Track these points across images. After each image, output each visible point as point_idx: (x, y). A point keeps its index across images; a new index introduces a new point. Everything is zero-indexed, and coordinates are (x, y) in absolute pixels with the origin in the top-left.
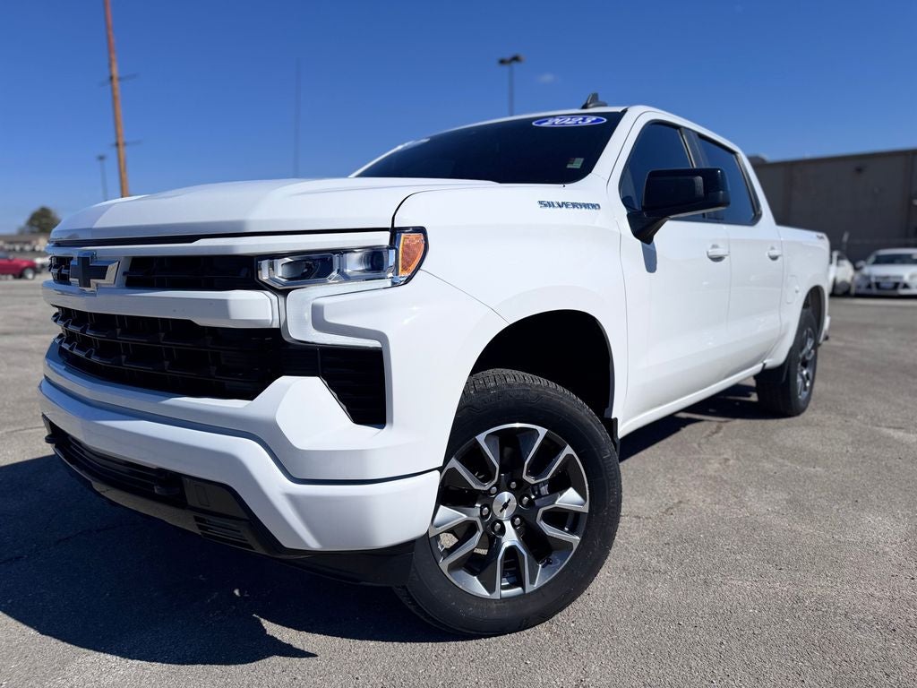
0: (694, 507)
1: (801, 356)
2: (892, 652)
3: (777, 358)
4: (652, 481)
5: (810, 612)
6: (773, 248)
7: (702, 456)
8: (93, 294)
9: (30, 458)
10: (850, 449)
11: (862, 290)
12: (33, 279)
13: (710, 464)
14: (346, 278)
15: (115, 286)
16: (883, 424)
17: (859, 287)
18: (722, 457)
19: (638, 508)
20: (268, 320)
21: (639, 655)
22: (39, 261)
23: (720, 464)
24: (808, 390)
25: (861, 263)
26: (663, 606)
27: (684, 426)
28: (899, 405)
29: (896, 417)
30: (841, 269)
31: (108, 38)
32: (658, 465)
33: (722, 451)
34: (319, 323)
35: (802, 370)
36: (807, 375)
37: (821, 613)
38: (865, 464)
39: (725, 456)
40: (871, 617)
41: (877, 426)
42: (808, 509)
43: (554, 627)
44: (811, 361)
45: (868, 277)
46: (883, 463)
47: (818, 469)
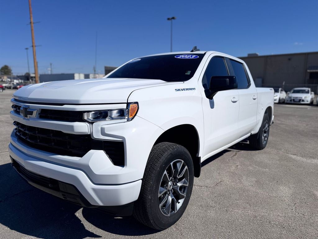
0: (225, 183)
1: (264, 130)
2: (283, 235)
3: (256, 131)
4: (212, 174)
5: (258, 221)
6: (254, 96)
7: (229, 164)
8: (28, 120)
9: (4, 164)
10: (278, 162)
11: (289, 102)
12: (2, 92)
13: (232, 167)
14: (112, 119)
15: (36, 118)
16: (290, 153)
17: (287, 101)
18: (236, 165)
19: (207, 184)
20: (87, 132)
21: (203, 236)
22: (4, 85)
23: (235, 167)
24: (266, 141)
25: (289, 92)
26: (212, 219)
27: (225, 153)
28: (296, 145)
29: (294, 150)
30: (282, 94)
31: (30, 8)
32: (215, 167)
33: (236, 163)
34: (103, 133)
35: (264, 134)
36: (266, 136)
37: (262, 221)
38: (282, 168)
39: (237, 164)
40: (277, 223)
41: (288, 154)
42: (262, 184)
43: (177, 227)
44: (268, 131)
45: (290, 97)
46: (288, 168)
47: (267, 170)
